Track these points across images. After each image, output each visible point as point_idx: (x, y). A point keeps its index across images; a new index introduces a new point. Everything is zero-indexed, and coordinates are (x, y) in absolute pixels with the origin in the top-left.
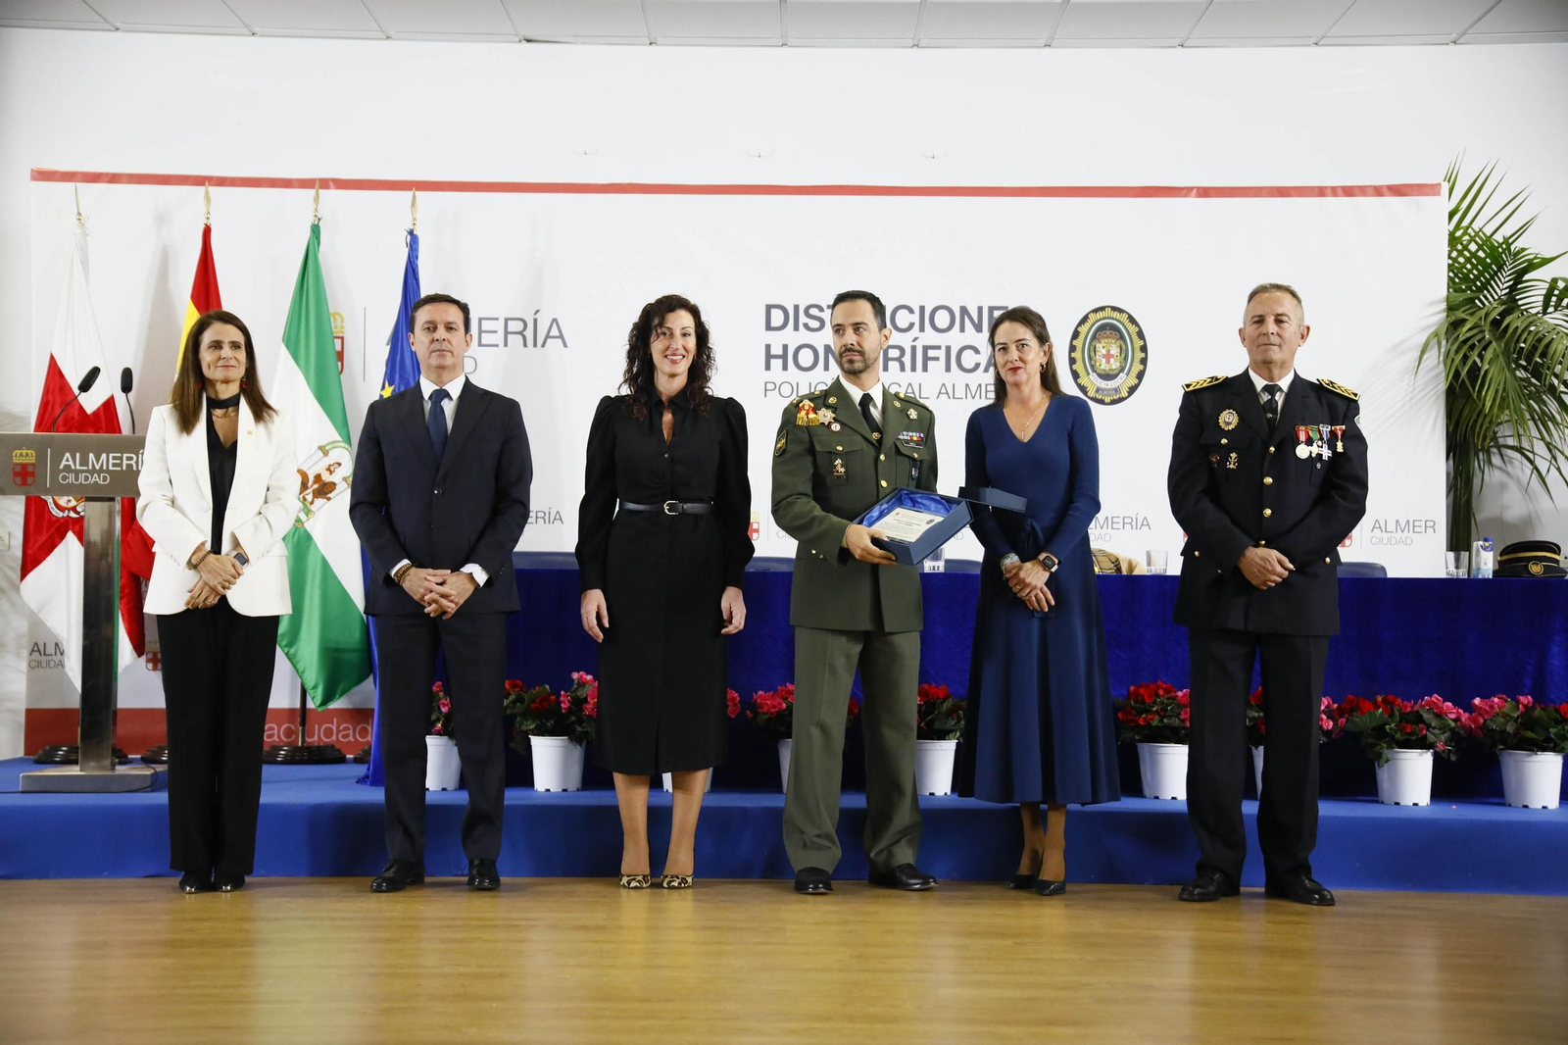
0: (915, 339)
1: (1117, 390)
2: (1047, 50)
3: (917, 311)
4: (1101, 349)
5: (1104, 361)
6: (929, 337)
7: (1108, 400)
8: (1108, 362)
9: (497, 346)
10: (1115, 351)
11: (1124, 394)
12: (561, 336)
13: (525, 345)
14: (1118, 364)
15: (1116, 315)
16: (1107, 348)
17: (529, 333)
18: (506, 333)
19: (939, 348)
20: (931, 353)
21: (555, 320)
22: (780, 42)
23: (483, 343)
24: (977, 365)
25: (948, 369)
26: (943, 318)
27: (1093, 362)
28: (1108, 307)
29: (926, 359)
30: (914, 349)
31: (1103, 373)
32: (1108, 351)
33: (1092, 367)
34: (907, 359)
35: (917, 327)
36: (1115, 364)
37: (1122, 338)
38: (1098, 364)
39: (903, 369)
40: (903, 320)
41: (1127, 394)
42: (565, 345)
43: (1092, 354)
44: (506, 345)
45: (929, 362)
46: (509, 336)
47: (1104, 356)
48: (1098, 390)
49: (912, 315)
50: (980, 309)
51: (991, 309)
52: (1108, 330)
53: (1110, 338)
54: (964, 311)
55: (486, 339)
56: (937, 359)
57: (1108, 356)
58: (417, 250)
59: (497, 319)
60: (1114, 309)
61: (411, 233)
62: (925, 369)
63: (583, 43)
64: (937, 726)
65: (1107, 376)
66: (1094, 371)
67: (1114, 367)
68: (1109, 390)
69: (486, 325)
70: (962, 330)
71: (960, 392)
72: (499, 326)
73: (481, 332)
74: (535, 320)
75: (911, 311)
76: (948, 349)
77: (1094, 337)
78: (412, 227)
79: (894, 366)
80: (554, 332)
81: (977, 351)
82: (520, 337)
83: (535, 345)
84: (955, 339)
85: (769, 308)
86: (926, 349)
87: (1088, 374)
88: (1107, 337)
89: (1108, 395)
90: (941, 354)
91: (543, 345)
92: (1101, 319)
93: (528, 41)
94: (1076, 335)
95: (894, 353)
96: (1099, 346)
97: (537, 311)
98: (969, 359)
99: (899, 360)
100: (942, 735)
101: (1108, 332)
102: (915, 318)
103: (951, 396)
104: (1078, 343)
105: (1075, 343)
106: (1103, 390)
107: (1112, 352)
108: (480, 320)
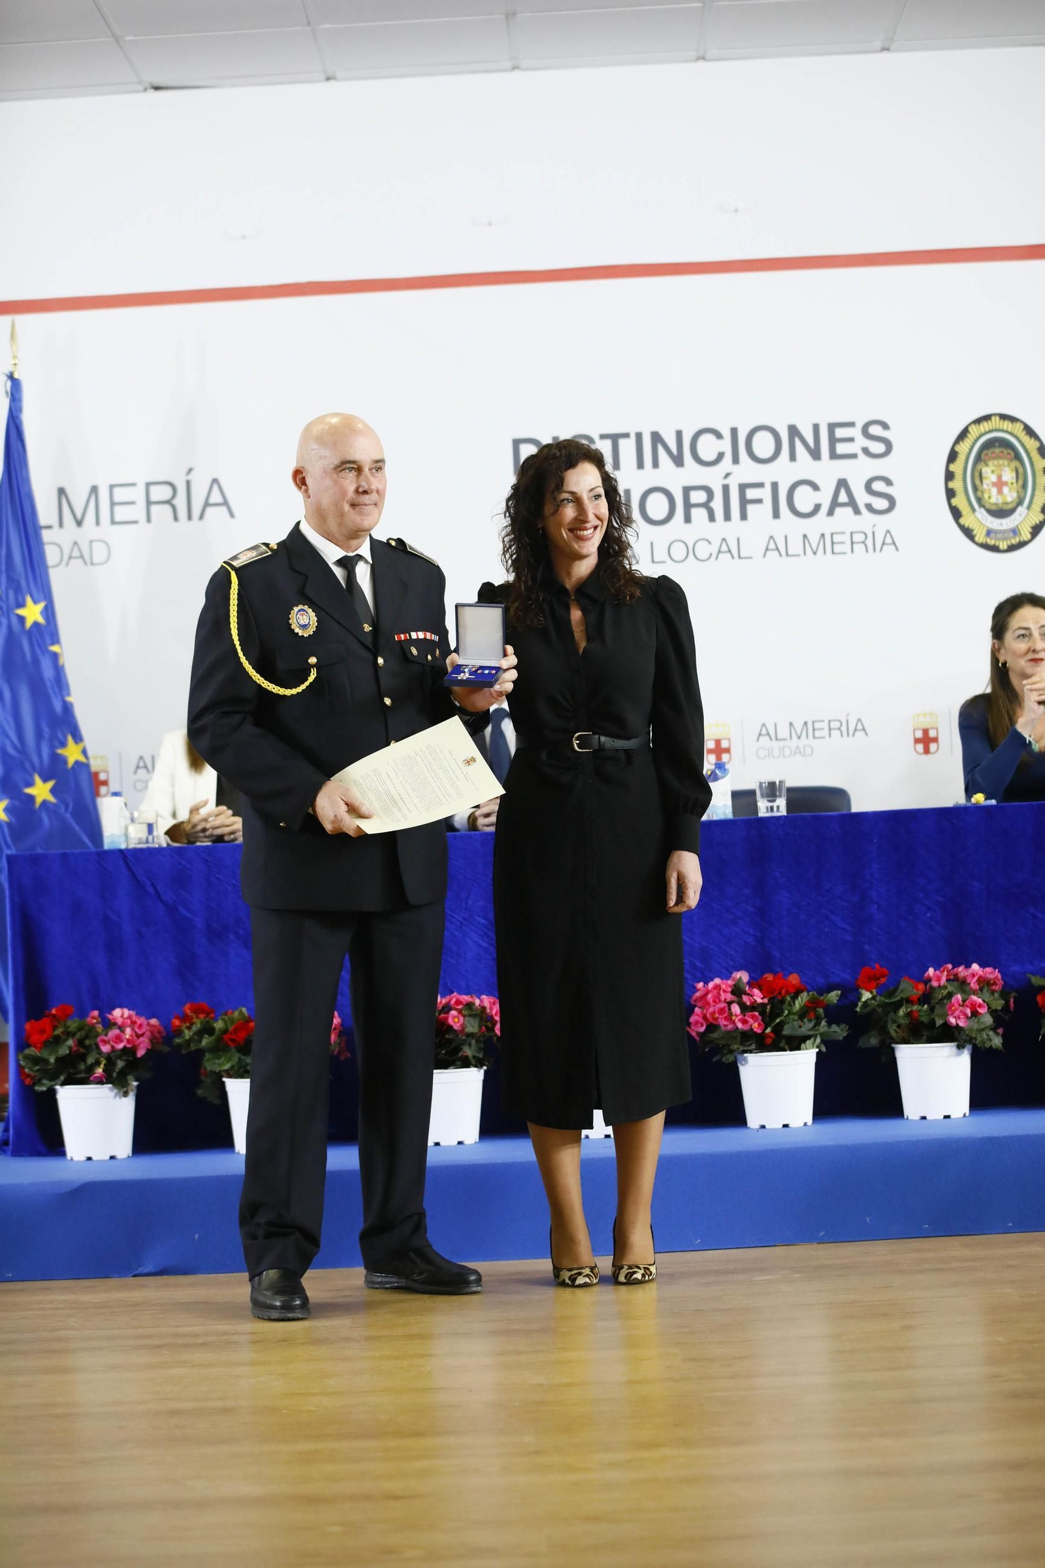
0: (727, 475)
1: (1015, 531)
2: (885, 55)
3: (727, 435)
4: (989, 473)
5: (994, 491)
6: (747, 471)
7: (1003, 545)
8: (1000, 492)
9: (135, 522)
10: (1008, 475)
11: (1026, 536)
12: (226, 503)
13: (176, 518)
14: (1015, 495)
15: (1007, 425)
16: (998, 472)
17: (180, 502)
18: (149, 503)
19: (760, 485)
20: (751, 494)
21: (215, 481)
22: (509, 65)
23: (118, 518)
24: (817, 508)
25: (776, 514)
26: (763, 445)
27: (979, 494)
28: (995, 415)
29: (744, 502)
30: (726, 488)
31: (993, 508)
32: (999, 477)
33: (979, 500)
34: (717, 505)
35: (728, 457)
36: (1010, 495)
37: (1018, 457)
38: (986, 496)
39: (712, 518)
40: (708, 447)
41: (1029, 536)
42: (232, 515)
43: (977, 482)
44: (149, 520)
45: (750, 508)
46: (154, 509)
47: (994, 484)
48: (989, 533)
49: (720, 441)
50: (816, 428)
51: (832, 427)
52: (996, 447)
53: (1000, 458)
54: (793, 431)
55: (121, 513)
56: (760, 501)
57: (1000, 484)
58: (20, 400)
59: (133, 485)
60: (1004, 417)
61: (11, 377)
62: (744, 516)
63: (233, 86)
64: (786, 1031)
65: (1001, 513)
66: (981, 505)
67: (1009, 499)
68: (1004, 532)
69: (120, 495)
70: (793, 457)
71: (796, 546)
72: (138, 494)
73: (113, 504)
74: (188, 483)
75: (719, 435)
76: (775, 486)
77: (978, 459)
78: (11, 369)
79: (699, 514)
80: (216, 497)
81: (815, 487)
82: (167, 509)
83: (190, 517)
84: (784, 472)
85: (517, 443)
86: (743, 488)
87: (974, 510)
88: (996, 458)
89: (1004, 539)
90: (765, 494)
91: (201, 517)
92: (986, 433)
93: (157, 88)
94: (953, 456)
95: (698, 497)
96: (987, 471)
97: (190, 470)
98: (805, 499)
99: (706, 505)
100: (795, 1044)
101: (997, 450)
102: (725, 445)
103: (783, 552)
104: (956, 467)
105: (952, 467)
106: (996, 532)
107: (1004, 478)
108: (112, 487)
